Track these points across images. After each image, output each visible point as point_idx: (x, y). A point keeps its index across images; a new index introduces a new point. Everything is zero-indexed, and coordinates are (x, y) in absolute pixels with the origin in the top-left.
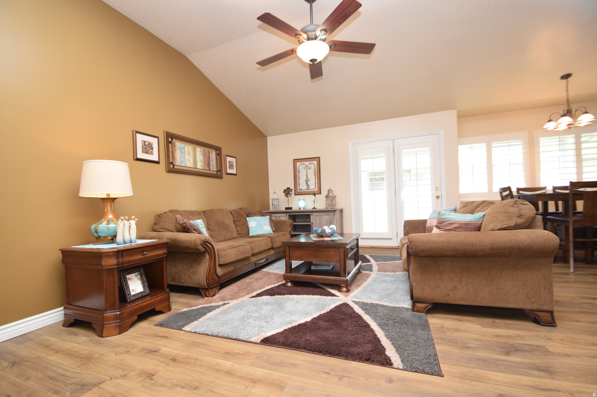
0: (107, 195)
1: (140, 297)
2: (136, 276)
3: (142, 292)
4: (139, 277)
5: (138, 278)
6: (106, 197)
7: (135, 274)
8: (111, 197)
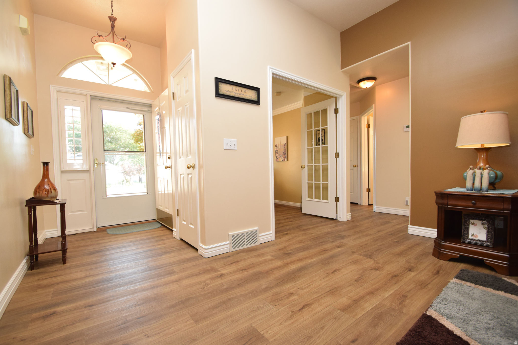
0: (482, 145)
1: (478, 244)
2: (483, 224)
3: (483, 241)
4: (486, 226)
5: (484, 226)
6: (480, 147)
7: (482, 222)
8: (485, 147)
